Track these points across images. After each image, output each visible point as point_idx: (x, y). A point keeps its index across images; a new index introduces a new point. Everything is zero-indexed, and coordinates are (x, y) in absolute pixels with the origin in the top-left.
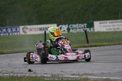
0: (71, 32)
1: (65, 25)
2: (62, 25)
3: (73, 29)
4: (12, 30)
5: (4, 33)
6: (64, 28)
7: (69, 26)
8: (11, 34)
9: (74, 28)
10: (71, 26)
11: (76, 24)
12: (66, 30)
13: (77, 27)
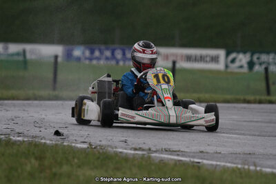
0: (257, 72)
1: (245, 52)
2: (238, 52)
3: (260, 64)
4: (124, 54)
5: (107, 59)
6: (240, 60)
7: (252, 56)
8: (121, 63)
9: (264, 63)
10: (258, 58)
11: (268, 53)
12: (246, 65)
13: (271, 60)
